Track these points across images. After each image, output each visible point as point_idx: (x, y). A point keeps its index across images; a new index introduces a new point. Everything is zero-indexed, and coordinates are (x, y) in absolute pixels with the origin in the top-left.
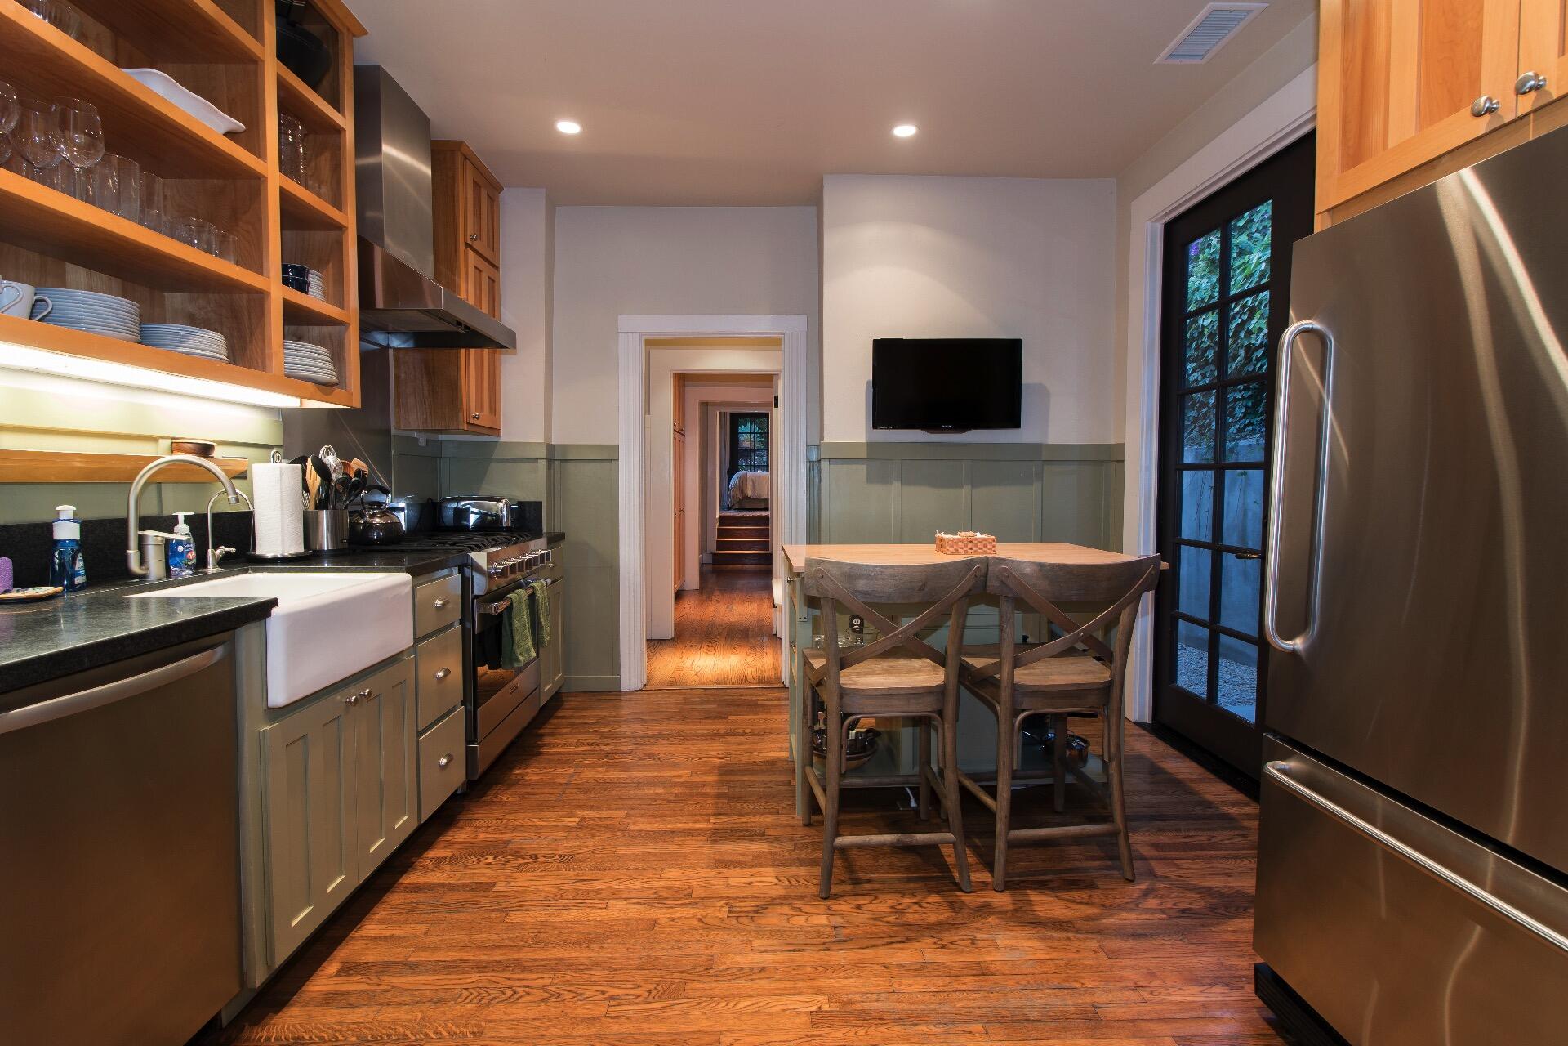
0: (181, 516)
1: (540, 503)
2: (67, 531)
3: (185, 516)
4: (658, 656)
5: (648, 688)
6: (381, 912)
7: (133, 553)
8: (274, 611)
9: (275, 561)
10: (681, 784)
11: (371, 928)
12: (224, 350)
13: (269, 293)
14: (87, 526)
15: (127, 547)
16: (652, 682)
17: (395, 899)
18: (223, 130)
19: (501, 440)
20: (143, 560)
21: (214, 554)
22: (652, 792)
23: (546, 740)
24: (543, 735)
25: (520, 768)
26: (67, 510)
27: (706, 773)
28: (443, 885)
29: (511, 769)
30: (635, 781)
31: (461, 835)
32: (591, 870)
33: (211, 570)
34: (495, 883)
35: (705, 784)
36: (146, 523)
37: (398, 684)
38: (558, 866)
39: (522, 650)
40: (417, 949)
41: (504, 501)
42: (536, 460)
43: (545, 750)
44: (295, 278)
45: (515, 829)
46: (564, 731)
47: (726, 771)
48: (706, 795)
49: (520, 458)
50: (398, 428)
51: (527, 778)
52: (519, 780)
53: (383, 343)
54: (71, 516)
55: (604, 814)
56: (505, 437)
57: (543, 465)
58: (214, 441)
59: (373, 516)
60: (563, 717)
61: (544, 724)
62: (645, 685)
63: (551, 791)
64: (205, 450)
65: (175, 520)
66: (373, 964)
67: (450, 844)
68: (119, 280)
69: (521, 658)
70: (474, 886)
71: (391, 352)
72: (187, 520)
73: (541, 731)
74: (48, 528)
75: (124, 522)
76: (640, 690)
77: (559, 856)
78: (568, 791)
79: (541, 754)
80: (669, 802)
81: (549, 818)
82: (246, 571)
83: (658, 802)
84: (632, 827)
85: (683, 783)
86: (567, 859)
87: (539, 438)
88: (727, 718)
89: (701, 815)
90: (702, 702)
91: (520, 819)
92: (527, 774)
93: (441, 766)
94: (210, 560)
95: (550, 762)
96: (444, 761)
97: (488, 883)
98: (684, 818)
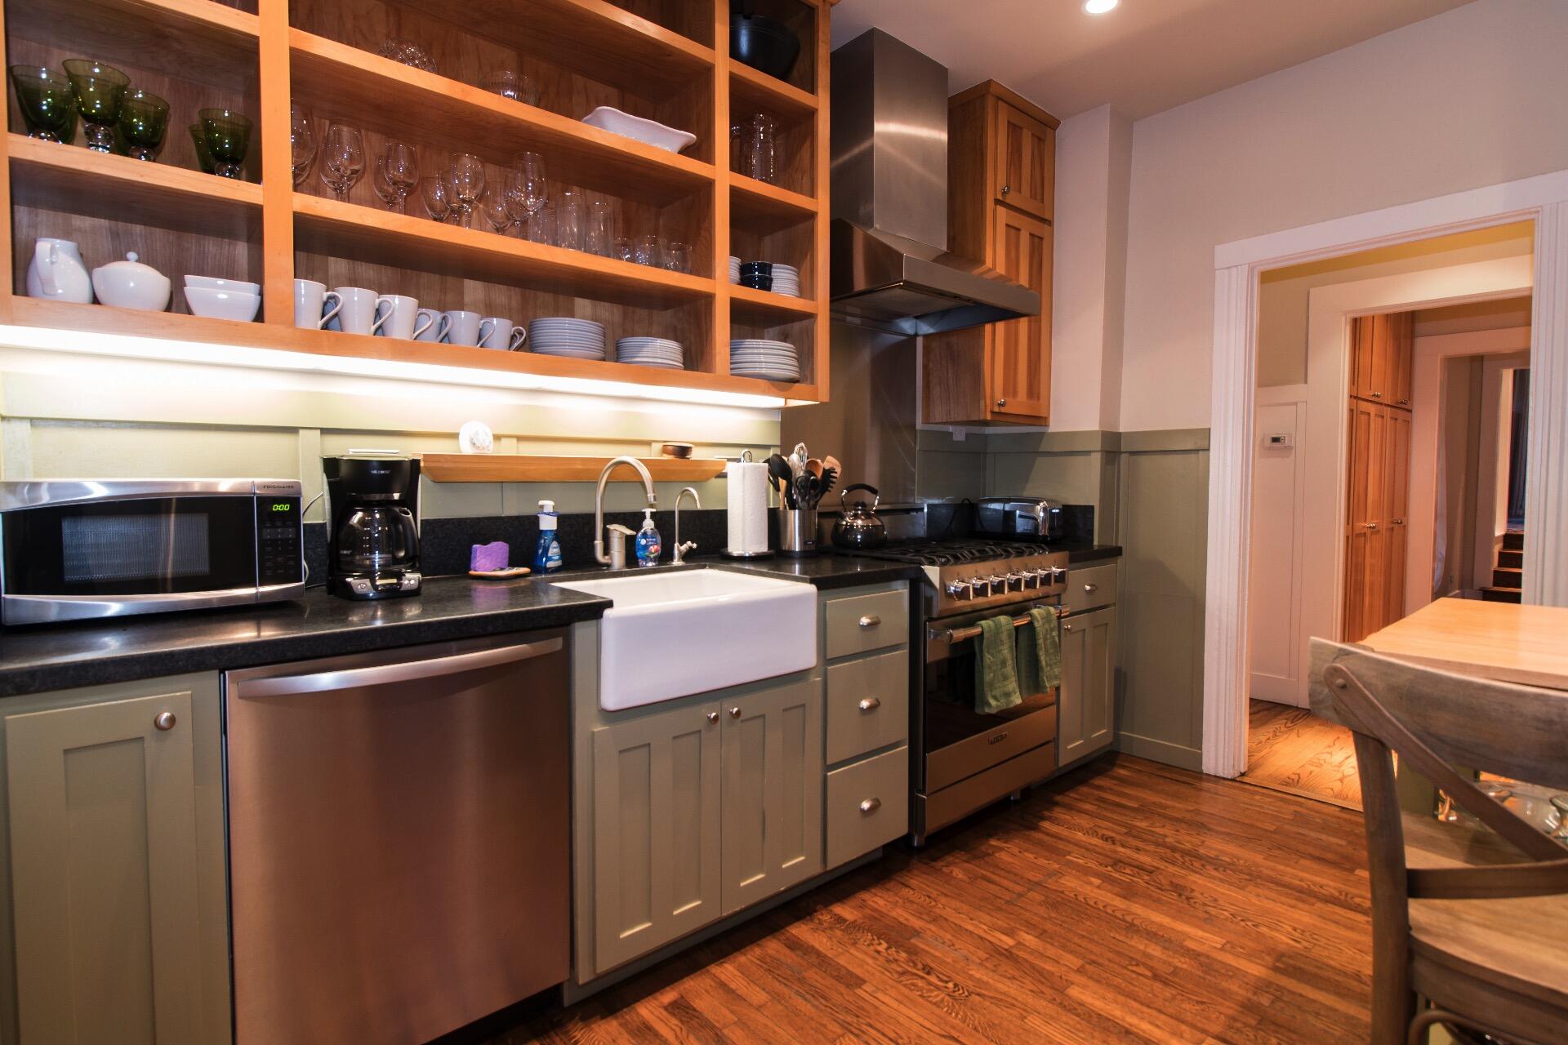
0: (648, 511)
1: (1092, 508)
2: (548, 524)
3: (651, 513)
4: (1293, 736)
5: (1246, 779)
6: (749, 957)
7: (599, 543)
8: (607, 612)
9: (741, 559)
10: (1195, 955)
11: (728, 971)
12: (680, 358)
13: (715, 295)
14: (562, 519)
15: (594, 539)
16: (1259, 772)
17: (772, 947)
18: (678, 146)
19: (1050, 431)
20: (607, 550)
21: (679, 548)
22: (1142, 947)
23: (1058, 812)
24: (1057, 804)
25: (999, 839)
26: (548, 505)
27: (1250, 956)
28: (818, 954)
29: (990, 836)
30: (1129, 918)
31: (878, 900)
32: (975, 1029)
33: (677, 562)
34: (864, 982)
35: (1234, 973)
36: (610, 518)
37: (797, 707)
38: (943, 999)
39: (997, 692)
40: (742, 1023)
41: (1042, 504)
42: (1088, 453)
43: (1046, 825)
44: (754, 275)
45: (935, 920)
46: (1087, 806)
47: (1289, 965)
48: (1224, 993)
49: (1069, 449)
50: (926, 421)
51: (997, 855)
52: (989, 855)
53: (911, 332)
54: (551, 510)
55: (1051, 951)
56: (1054, 426)
57: (1096, 460)
58: (691, 443)
59: (856, 516)
60: (1099, 788)
61: (1069, 789)
62: (1243, 775)
63: (1011, 885)
64: (683, 452)
65: (642, 516)
66: (697, 1014)
67: (863, 905)
68: (620, 306)
69: (993, 703)
70: (844, 972)
71: (920, 341)
72: (653, 515)
73: (1058, 798)
74: (534, 520)
75: (593, 516)
76: (1233, 780)
77: (956, 985)
78: (1031, 894)
79: (1036, 828)
80: (1156, 977)
81: (981, 925)
82: (704, 567)
83: (1140, 970)
84: (1074, 992)
85: (1199, 954)
86: (960, 995)
87: (1094, 426)
88: (1352, 871)
89: (1193, 1026)
90: (1325, 828)
91: (947, 908)
92: (1001, 849)
93: (863, 811)
94: (676, 552)
95: (1041, 844)
96: (866, 805)
97: (858, 977)
98: (1163, 1017)
